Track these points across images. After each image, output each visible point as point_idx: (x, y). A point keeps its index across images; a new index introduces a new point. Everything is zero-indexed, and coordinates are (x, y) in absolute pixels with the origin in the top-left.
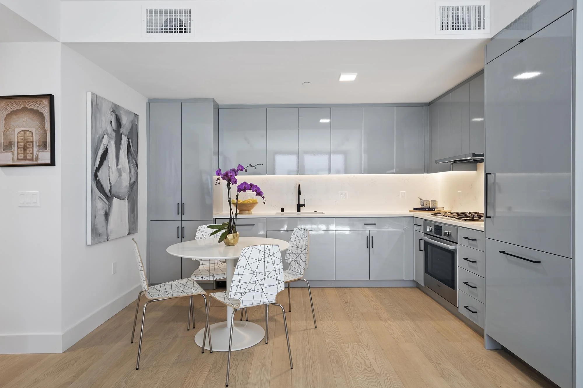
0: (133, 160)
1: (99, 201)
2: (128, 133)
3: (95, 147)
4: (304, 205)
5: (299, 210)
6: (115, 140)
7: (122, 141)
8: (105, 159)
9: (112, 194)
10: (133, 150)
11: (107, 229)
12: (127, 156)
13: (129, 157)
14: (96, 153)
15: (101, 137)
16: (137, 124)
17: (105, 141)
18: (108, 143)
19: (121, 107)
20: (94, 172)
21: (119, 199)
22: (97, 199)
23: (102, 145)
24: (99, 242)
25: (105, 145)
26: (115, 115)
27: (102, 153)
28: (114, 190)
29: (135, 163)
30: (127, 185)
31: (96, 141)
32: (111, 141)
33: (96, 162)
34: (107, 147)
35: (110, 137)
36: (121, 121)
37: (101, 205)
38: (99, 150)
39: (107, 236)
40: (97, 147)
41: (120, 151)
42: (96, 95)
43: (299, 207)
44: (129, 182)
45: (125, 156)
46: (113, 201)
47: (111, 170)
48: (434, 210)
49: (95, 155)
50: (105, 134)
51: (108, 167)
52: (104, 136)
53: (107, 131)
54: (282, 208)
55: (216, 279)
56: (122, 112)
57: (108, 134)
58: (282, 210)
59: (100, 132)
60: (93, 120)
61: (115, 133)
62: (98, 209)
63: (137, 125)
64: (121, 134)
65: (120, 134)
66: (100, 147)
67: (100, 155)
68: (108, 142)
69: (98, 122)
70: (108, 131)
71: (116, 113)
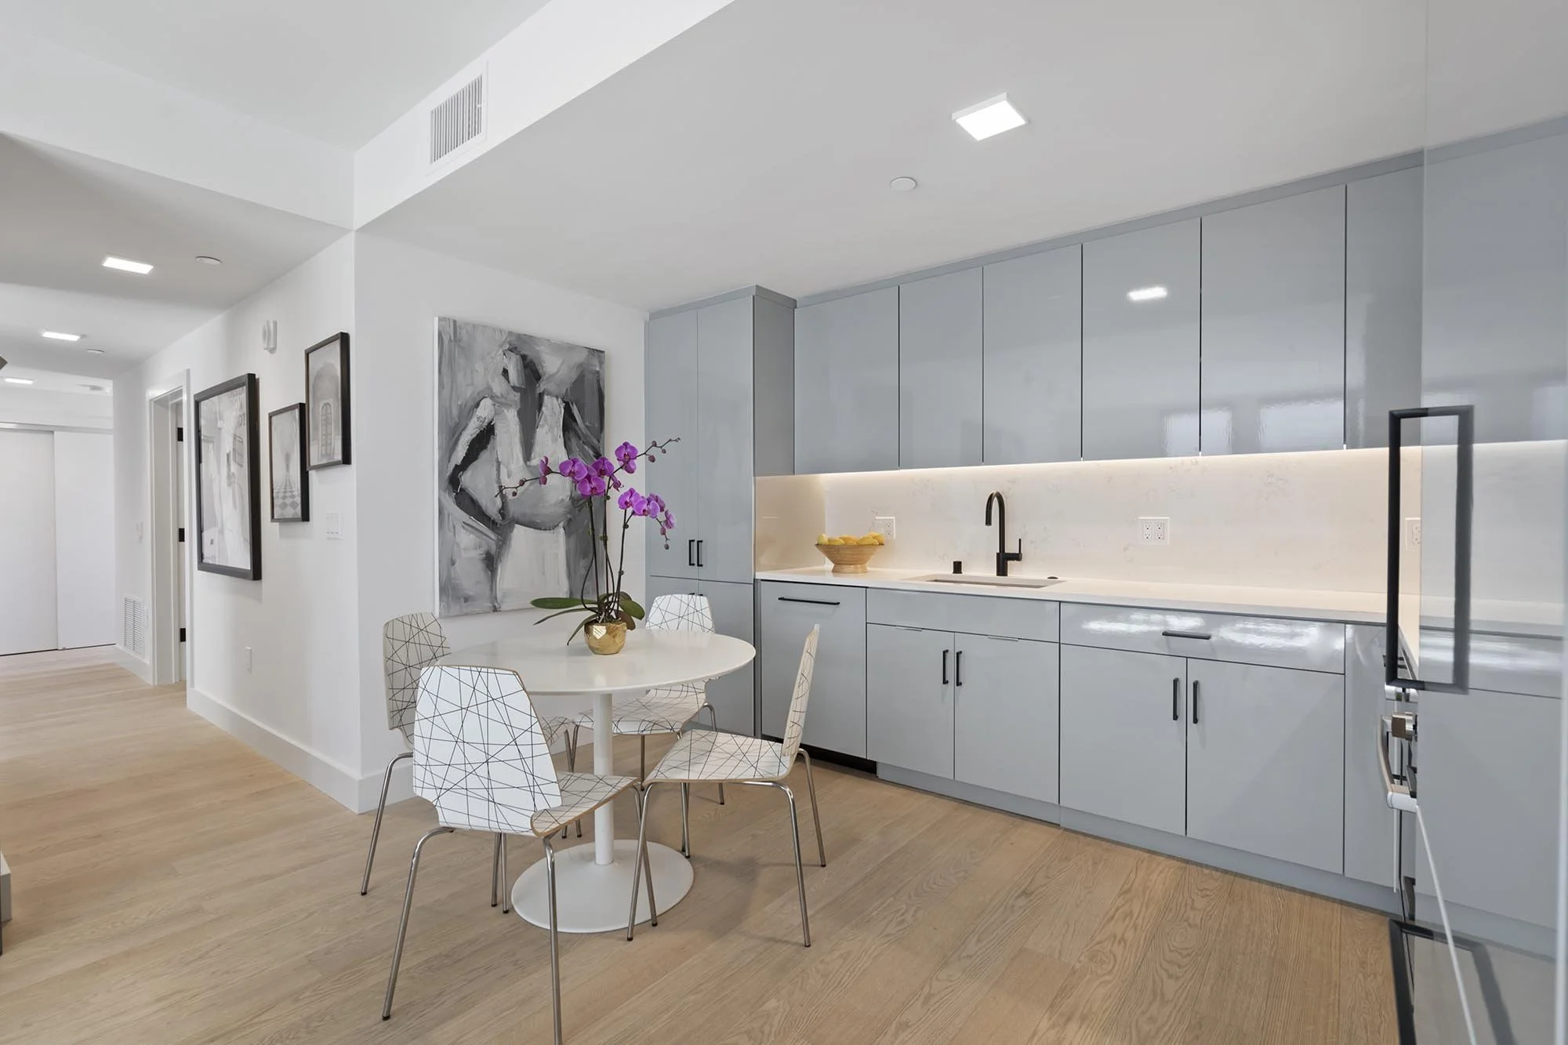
0: (586, 447)
1: (463, 531)
2: (564, 392)
3: (453, 425)
5: (1002, 570)
6: (519, 407)
7: (544, 409)
8: (485, 448)
9: (510, 516)
10: (586, 426)
11: (492, 588)
12: (561, 440)
13: (570, 439)
14: (456, 436)
15: (471, 403)
16: (598, 369)
17: (485, 410)
18: (496, 414)
19: (539, 339)
20: (449, 474)
21: (535, 528)
22: (459, 527)
23: (474, 419)
24: (466, 614)
25: (485, 418)
26: (518, 356)
27: (475, 436)
28: (514, 510)
29: (591, 453)
30: (563, 500)
31: (455, 412)
32: (505, 411)
33: (455, 453)
34: (491, 422)
35: (498, 402)
36: (539, 367)
37: (470, 541)
38: (464, 429)
39: (492, 602)
40: (457, 425)
41: (538, 430)
42: (455, 322)
44: (569, 493)
45: (557, 440)
46: (511, 531)
47: (506, 470)
49: (451, 439)
50: (484, 397)
51: (495, 464)
52: (481, 400)
53: (492, 391)
54: (955, 563)
55: (618, 731)
56: (542, 348)
57: (492, 398)
59: (468, 393)
60: (444, 370)
61: (518, 395)
62: (462, 546)
63: (598, 372)
64: (541, 396)
65: (537, 396)
66: (467, 424)
67: (467, 439)
68: (493, 412)
69: (460, 376)
70: (494, 391)
71: (522, 353)
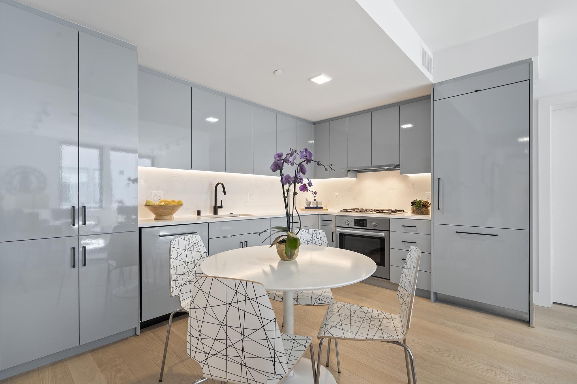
4: (221, 207)
43: (216, 209)
48: (322, 208)
58: (199, 213)
